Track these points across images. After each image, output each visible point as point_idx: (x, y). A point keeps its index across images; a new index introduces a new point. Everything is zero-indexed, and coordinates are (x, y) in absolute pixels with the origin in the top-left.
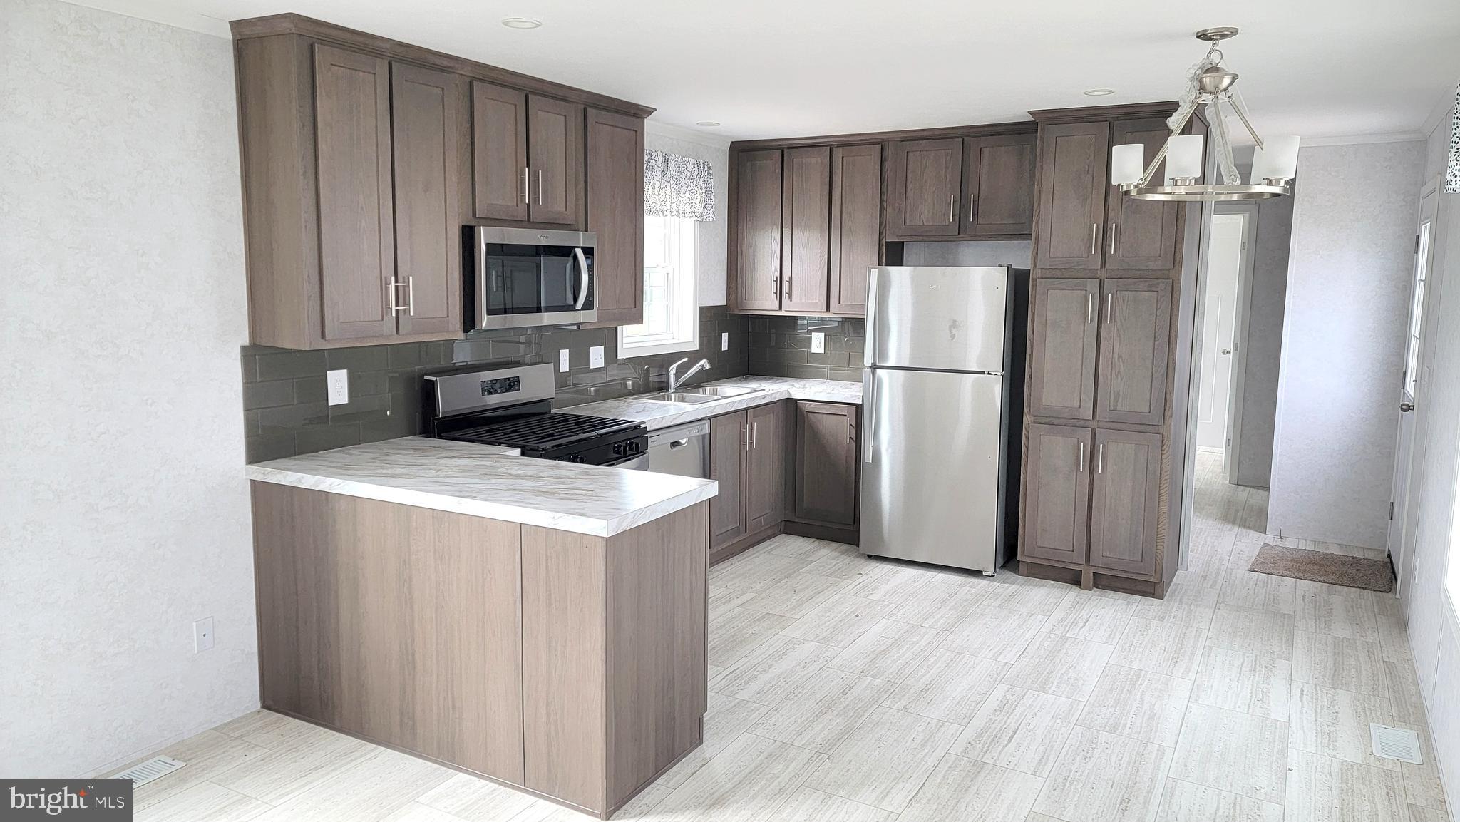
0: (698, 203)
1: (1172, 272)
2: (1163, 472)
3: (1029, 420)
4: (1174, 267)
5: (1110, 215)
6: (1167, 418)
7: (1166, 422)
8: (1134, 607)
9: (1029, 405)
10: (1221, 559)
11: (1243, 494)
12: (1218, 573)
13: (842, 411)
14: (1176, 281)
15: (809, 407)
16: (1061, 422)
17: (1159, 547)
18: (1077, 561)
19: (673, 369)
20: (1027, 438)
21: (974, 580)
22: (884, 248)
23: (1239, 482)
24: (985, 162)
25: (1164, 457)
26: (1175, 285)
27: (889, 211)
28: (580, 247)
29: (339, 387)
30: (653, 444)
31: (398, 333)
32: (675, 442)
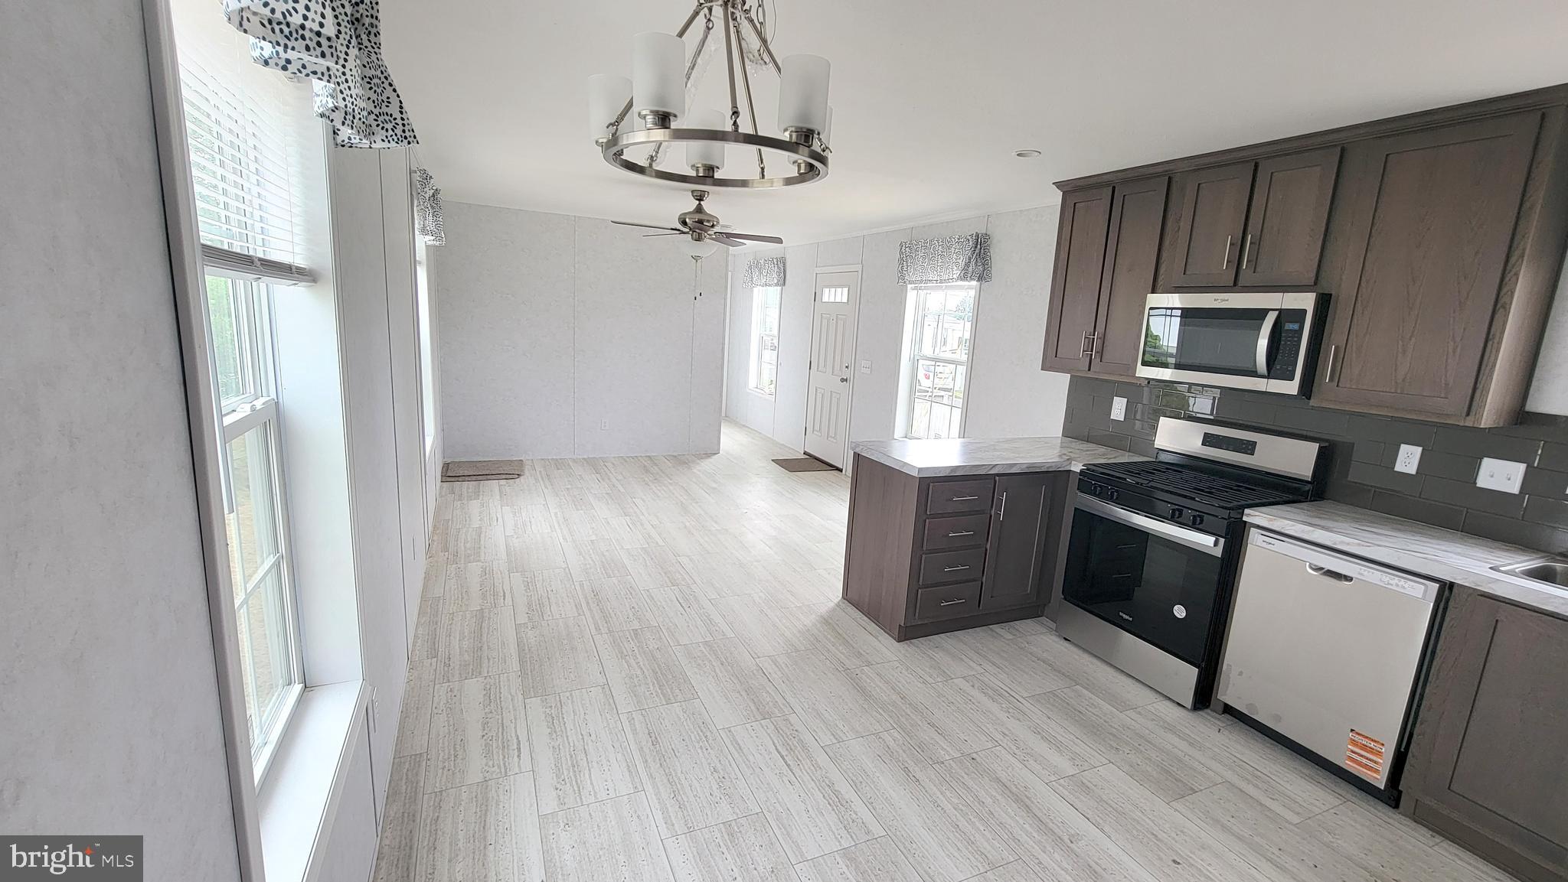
28: (1281, 311)
29: (1118, 409)
30: (1264, 545)
31: (1089, 370)
32: (1323, 569)
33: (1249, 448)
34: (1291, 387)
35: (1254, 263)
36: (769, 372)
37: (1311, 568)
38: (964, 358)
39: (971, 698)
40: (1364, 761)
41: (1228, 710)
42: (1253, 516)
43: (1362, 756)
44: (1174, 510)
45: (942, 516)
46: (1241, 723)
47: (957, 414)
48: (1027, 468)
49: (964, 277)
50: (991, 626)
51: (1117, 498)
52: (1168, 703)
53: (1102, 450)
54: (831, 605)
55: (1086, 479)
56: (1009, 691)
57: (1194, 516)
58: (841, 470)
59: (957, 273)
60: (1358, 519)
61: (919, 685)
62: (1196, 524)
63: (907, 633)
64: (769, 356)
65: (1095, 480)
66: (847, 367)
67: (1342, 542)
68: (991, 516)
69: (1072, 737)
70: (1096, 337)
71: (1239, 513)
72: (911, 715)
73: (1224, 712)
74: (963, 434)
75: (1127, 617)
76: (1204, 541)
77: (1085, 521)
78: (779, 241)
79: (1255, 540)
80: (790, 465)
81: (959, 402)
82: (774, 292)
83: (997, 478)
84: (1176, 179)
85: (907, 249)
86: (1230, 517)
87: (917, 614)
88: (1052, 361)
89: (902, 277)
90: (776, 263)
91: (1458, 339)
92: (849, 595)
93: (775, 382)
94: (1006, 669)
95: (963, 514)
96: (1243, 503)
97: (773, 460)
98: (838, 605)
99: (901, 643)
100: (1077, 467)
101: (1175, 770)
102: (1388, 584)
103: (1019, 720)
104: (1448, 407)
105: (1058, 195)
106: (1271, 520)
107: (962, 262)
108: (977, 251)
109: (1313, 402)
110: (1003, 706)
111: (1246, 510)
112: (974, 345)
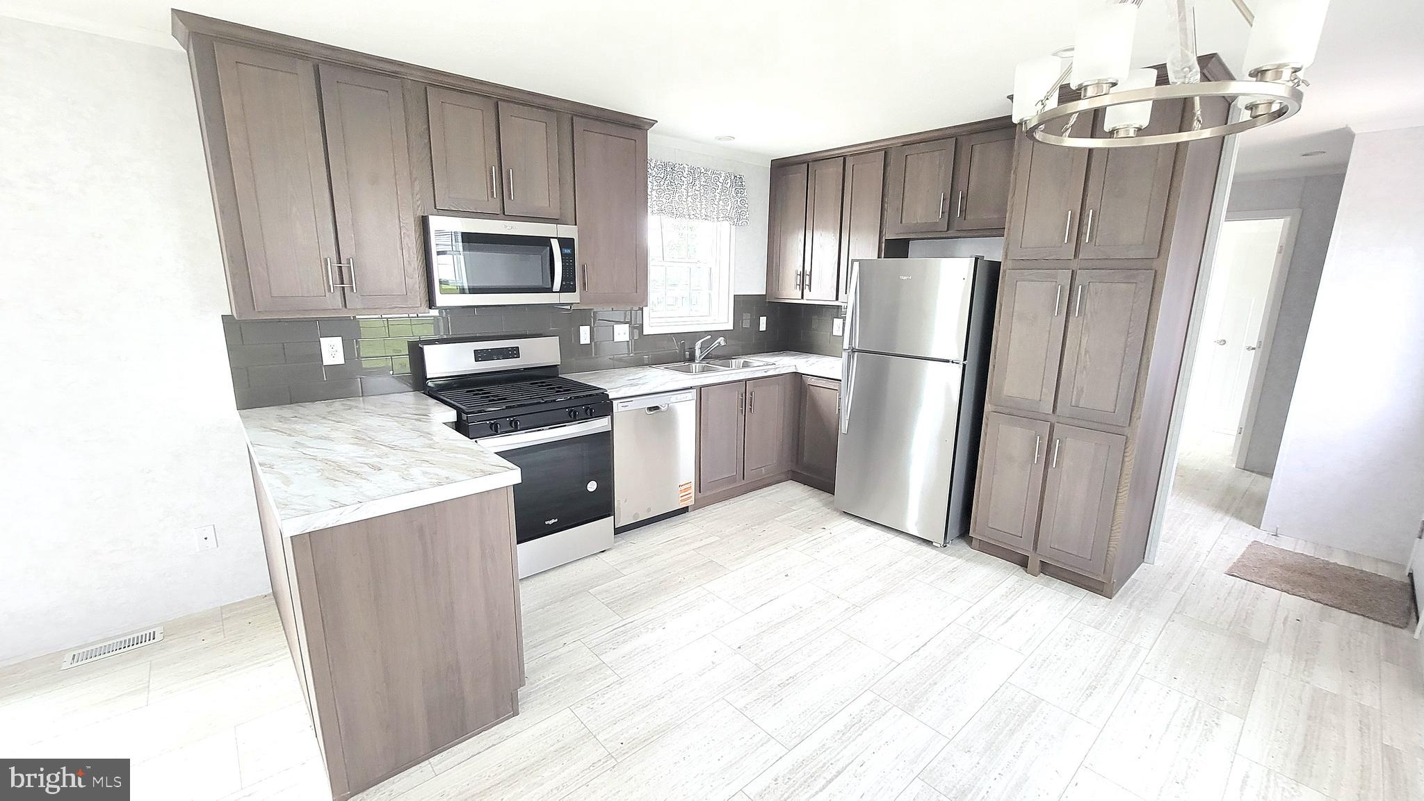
0: (729, 209)
1: (1155, 264)
2: (1123, 475)
3: (990, 408)
4: (1159, 255)
5: (1089, 200)
6: (1134, 420)
7: (1133, 424)
8: (1075, 604)
9: (990, 395)
10: (1198, 555)
11: (1248, 481)
12: (1187, 573)
13: (835, 386)
14: (1159, 272)
15: (812, 381)
16: (1021, 413)
17: (1111, 549)
18: (1025, 549)
19: (698, 345)
20: (987, 425)
21: (925, 549)
22: (883, 245)
23: (1247, 467)
24: (976, 159)
25: (1126, 459)
26: (1158, 276)
27: (889, 213)
28: (557, 238)
29: (333, 351)
30: (624, 409)
31: (345, 308)
33: (514, 353)
40: (686, 497)
52: (606, 554)
75: (553, 521)
76: (603, 423)
79: (617, 408)
104: (636, 298)
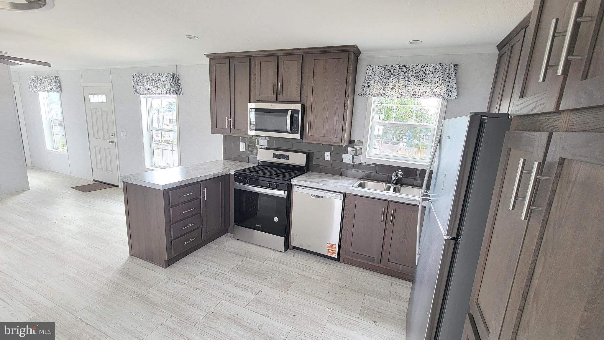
19: (394, 174)
28: (292, 110)
29: (243, 147)
30: (298, 191)
31: (231, 133)
32: (315, 195)
33: (287, 157)
34: (297, 136)
35: (282, 93)
36: (59, 140)
37: (312, 196)
38: (175, 128)
39: (206, 282)
40: (332, 251)
41: (294, 247)
42: (294, 181)
43: (331, 250)
44: (270, 184)
45: (178, 205)
46: (298, 250)
47: (176, 154)
48: (213, 176)
49: (169, 92)
50: (208, 244)
51: (249, 182)
52: (277, 252)
53: (239, 163)
54: (124, 261)
55: (237, 176)
56: (221, 272)
57: (276, 185)
58: (118, 186)
59: (165, 91)
60: (319, 176)
61: (180, 286)
62: (277, 188)
63: (169, 263)
64: (58, 130)
65: (240, 176)
66: (112, 135)
67: (319, 186)
68: (201, 199)
69: (249, 281)
70: (231, 120)
71: (289, 181)
72: (179, 304)
73: (293, 248)
74: (180, 164)
75: (259, 226)
76: (281, 193)
77: (239, 193)
78: (48, 65)
79: (295, 189)
80: (85, 189)
81: (176, 148)
82: (55, 96)
83: (201, 183)
84: (252, 58)
85: (137, 78)
86: (287, 183)
87: (173, 253)
88: (215, 129)
89: (136, 91)
90: (52, 79)
91: (337, 120)
92: (132, 253)
93: (65, 145)
94: (218, 262)
95: (188, 202)
96: (290, 177)
97: (72, 188)
98: (128, 260)
99: (167, 268)
100: (233, 172)
101: (285, 278)
102: (332, 197)
103: (228, 283)
104: (336, 140)
105: (207, 61)
106: (299, 182)
107: (167, 85)
108: (174, 81)
109: (304, 141)
110: (220, 280)
111: (291, 180)
112: (179, 123)
